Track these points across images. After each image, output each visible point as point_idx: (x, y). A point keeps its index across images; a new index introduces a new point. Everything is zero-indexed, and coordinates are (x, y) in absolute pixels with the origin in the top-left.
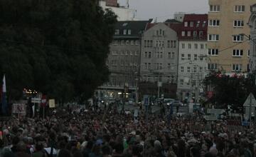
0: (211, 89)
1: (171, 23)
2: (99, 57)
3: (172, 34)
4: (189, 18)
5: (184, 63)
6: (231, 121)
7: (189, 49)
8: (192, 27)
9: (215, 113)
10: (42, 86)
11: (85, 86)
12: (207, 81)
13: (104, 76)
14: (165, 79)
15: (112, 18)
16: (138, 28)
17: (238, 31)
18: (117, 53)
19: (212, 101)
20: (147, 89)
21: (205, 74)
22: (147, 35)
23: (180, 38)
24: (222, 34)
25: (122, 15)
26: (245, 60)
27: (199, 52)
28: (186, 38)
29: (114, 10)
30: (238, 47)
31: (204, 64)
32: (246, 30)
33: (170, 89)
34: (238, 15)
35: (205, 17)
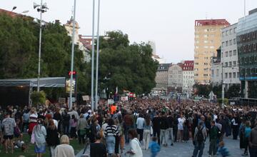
0: (195, 89)
1: (180, 64)
2: (152, 78)
3: (180, 69)
4: (186, 62)
5: (185, 80)
6: (204, 102)
7: (186, 74)
8: (188, 66)
9: (198, 98)
10: (131, 89)
11: (147, 89)
12: (194, 87)
13: (154, 85)
14: (177, 86)
15: (157, 63)
16: (167, 66)
17: (206, 67)
18: (159, 76)
19: (196, 94)
20: (171, 89)
21: (193, 83)
22: (170, 69)
23: (183, 70)
24: (199, 68)
25: (161, 62)
26: (208, 78)
27: (191, 75)
28: (185, 70)
29: (158, 59)
30: (206, 73)
31: (193, 80)
32: (209, 66)
33: (180, 90)
34: (206, 61)
35: (193, 62)
